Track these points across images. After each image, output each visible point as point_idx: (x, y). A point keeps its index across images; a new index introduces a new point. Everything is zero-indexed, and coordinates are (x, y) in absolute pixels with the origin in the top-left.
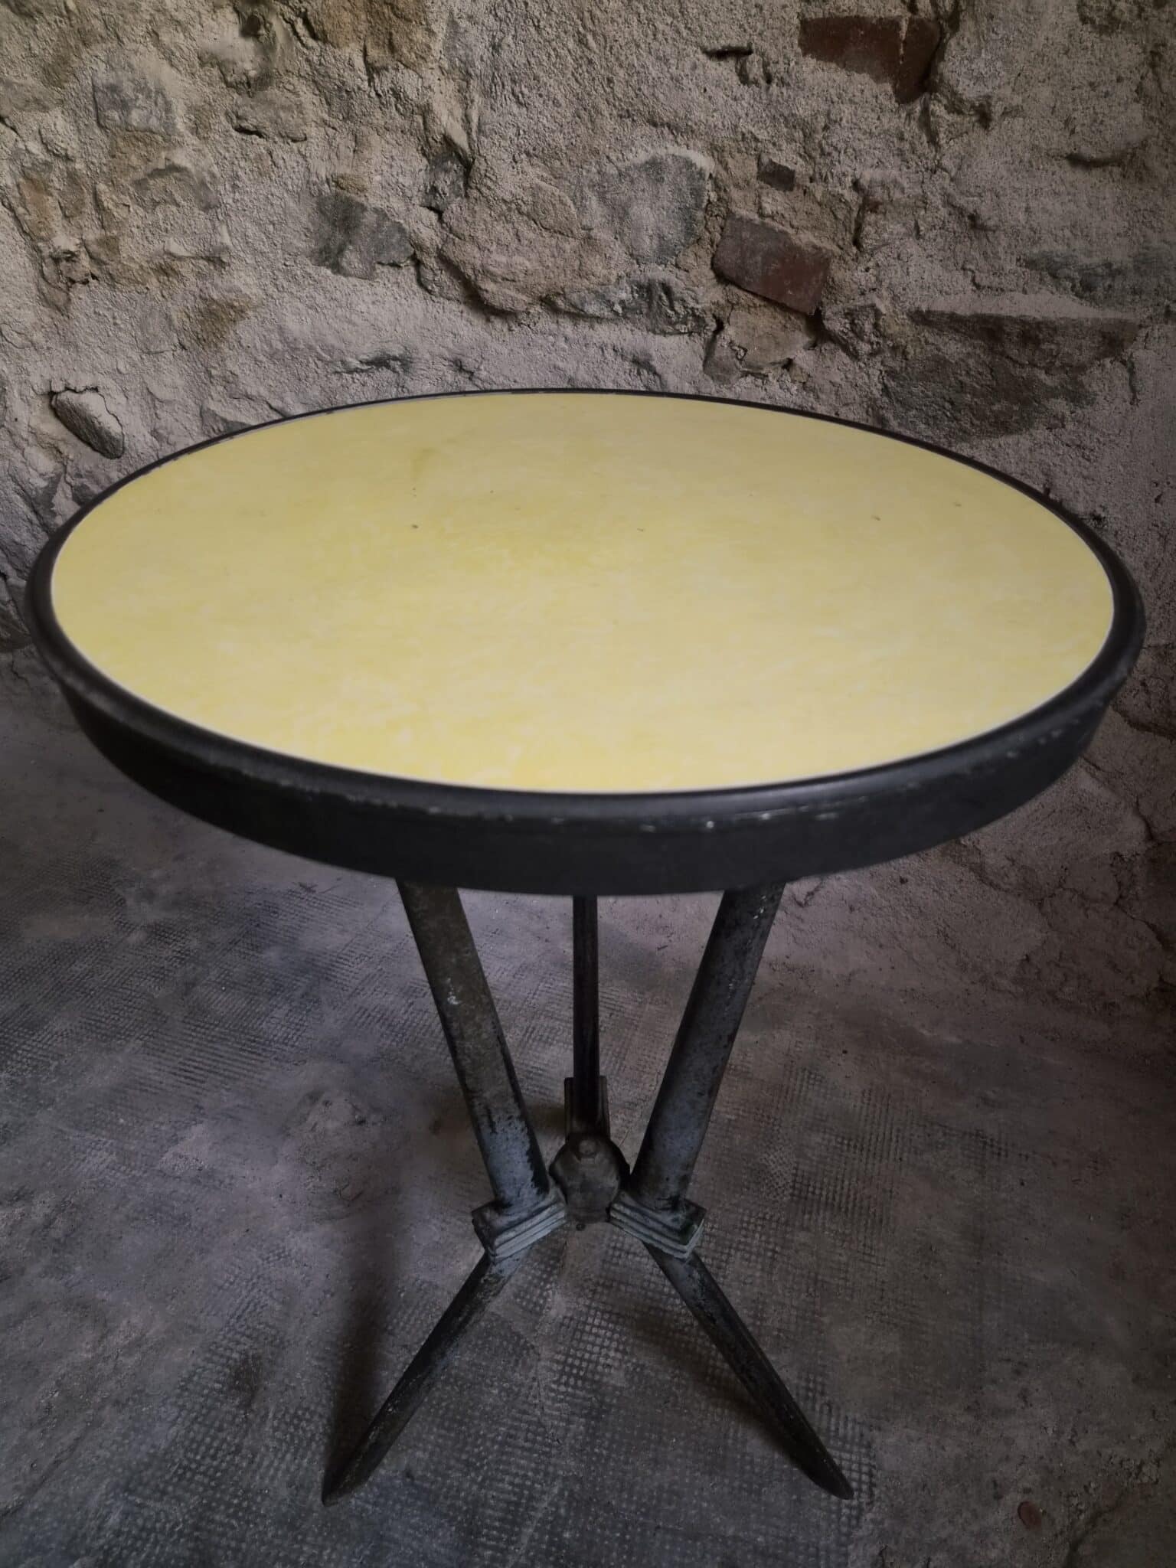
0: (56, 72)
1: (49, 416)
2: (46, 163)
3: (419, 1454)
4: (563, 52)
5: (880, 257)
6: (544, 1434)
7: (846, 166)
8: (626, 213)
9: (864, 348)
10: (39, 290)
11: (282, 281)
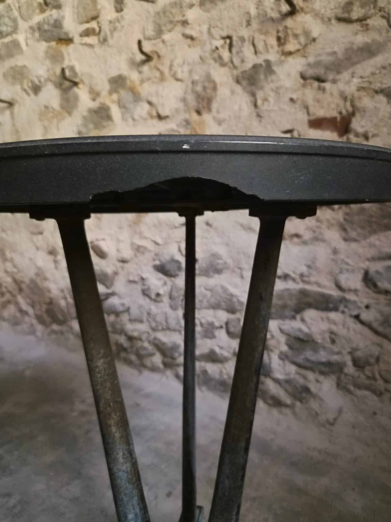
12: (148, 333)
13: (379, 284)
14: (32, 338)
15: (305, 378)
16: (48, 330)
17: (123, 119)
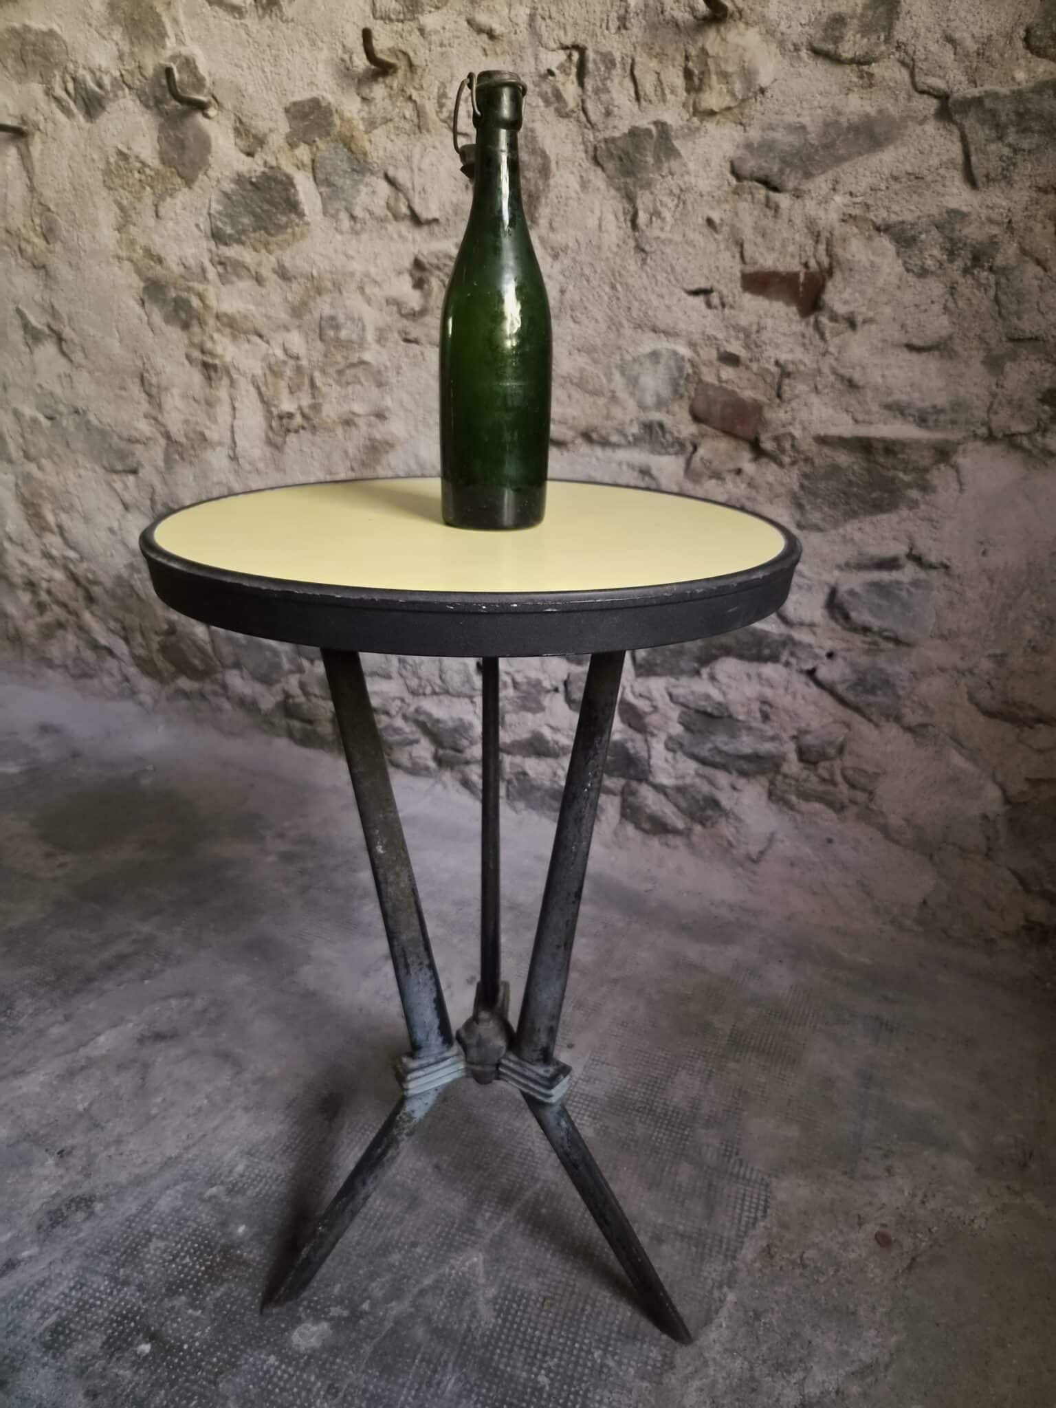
0: (297, 311)
2: (284, 362)
3: (445, 1157)
4: (602, 294)
5: (794, 404)
7: (771, 353)
8: (637, 382)
9: (786, 460)
10: (268, 438)
11: (421, 427)
12: (403, 700)
13: (853, 615)
14: (128, 706)
15: (711, 783)
16: (169, 689)
17: (325, 213)
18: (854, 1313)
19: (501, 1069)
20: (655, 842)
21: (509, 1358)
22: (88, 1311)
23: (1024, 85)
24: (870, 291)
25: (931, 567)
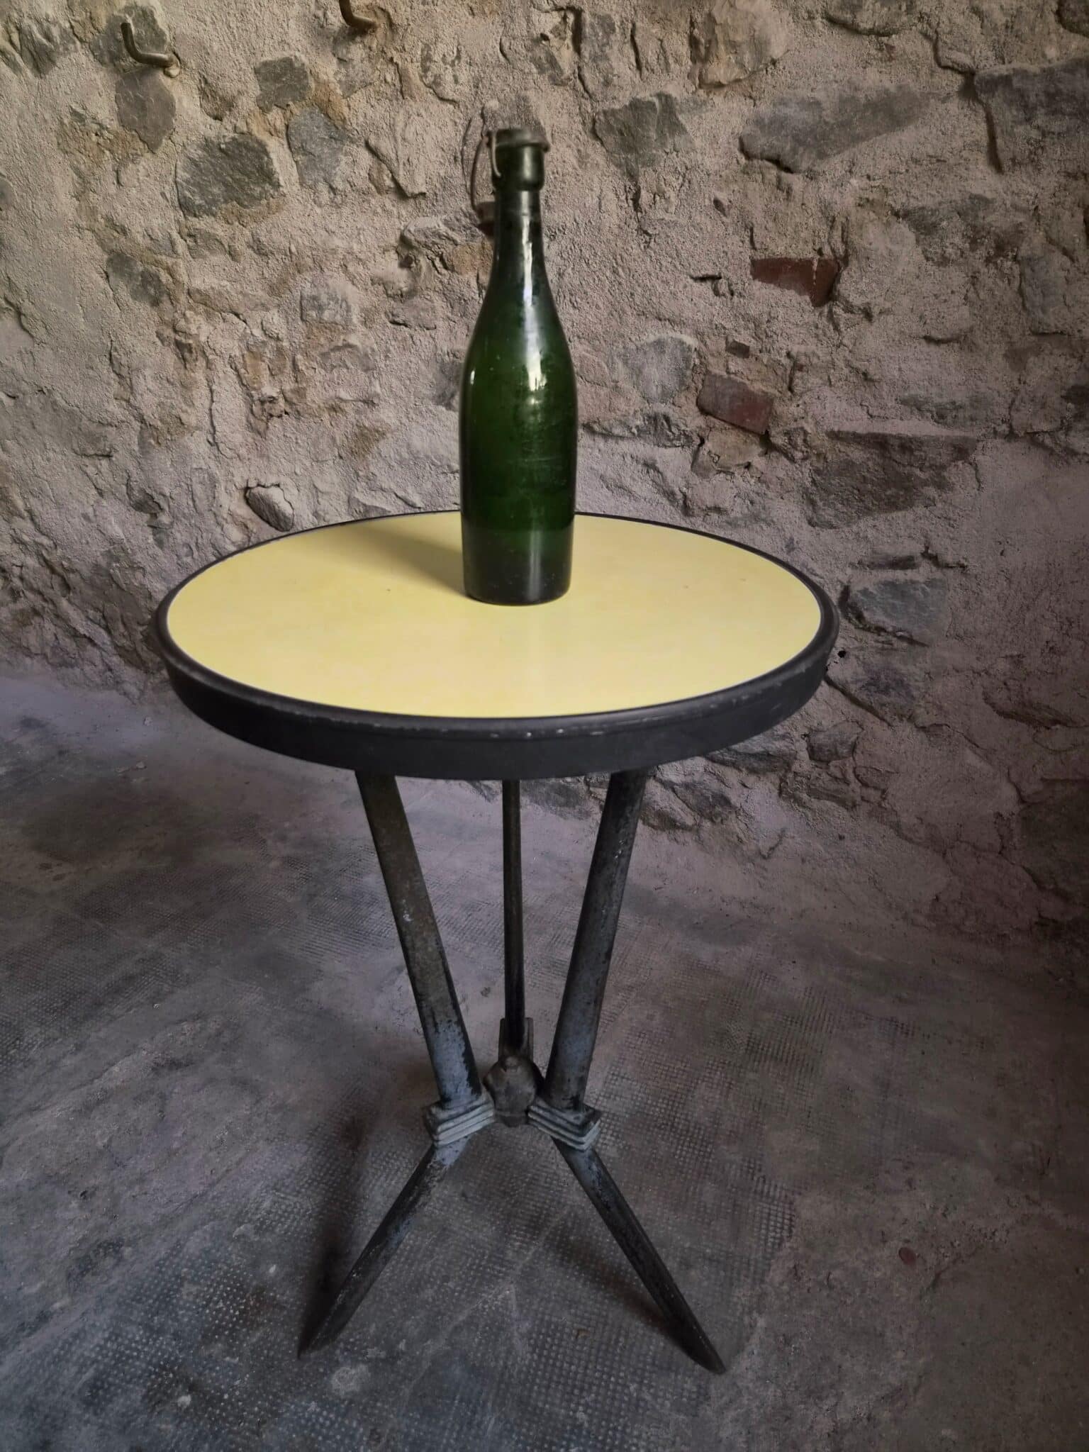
0: (274, 290)
1: (243, 504)
2: (263, 342)
3: (471, 1184)
4: (603, 278)
5: (806, 398)
6: (558, 1180)
7: (782, 343)
8: (641, 372)
9: (798, 455)
10: (248, 421)
11: (412, 415)
13: (867, 615)
15: (721, 781)
17: (302, 183)
18: (882, 1335)
19: (530, 1115)
20: (663, 838)
21: (547, 1395)
22: (125, 1363)
23: (1055, 63)
24: (887, 281)
25: (948, 566)
